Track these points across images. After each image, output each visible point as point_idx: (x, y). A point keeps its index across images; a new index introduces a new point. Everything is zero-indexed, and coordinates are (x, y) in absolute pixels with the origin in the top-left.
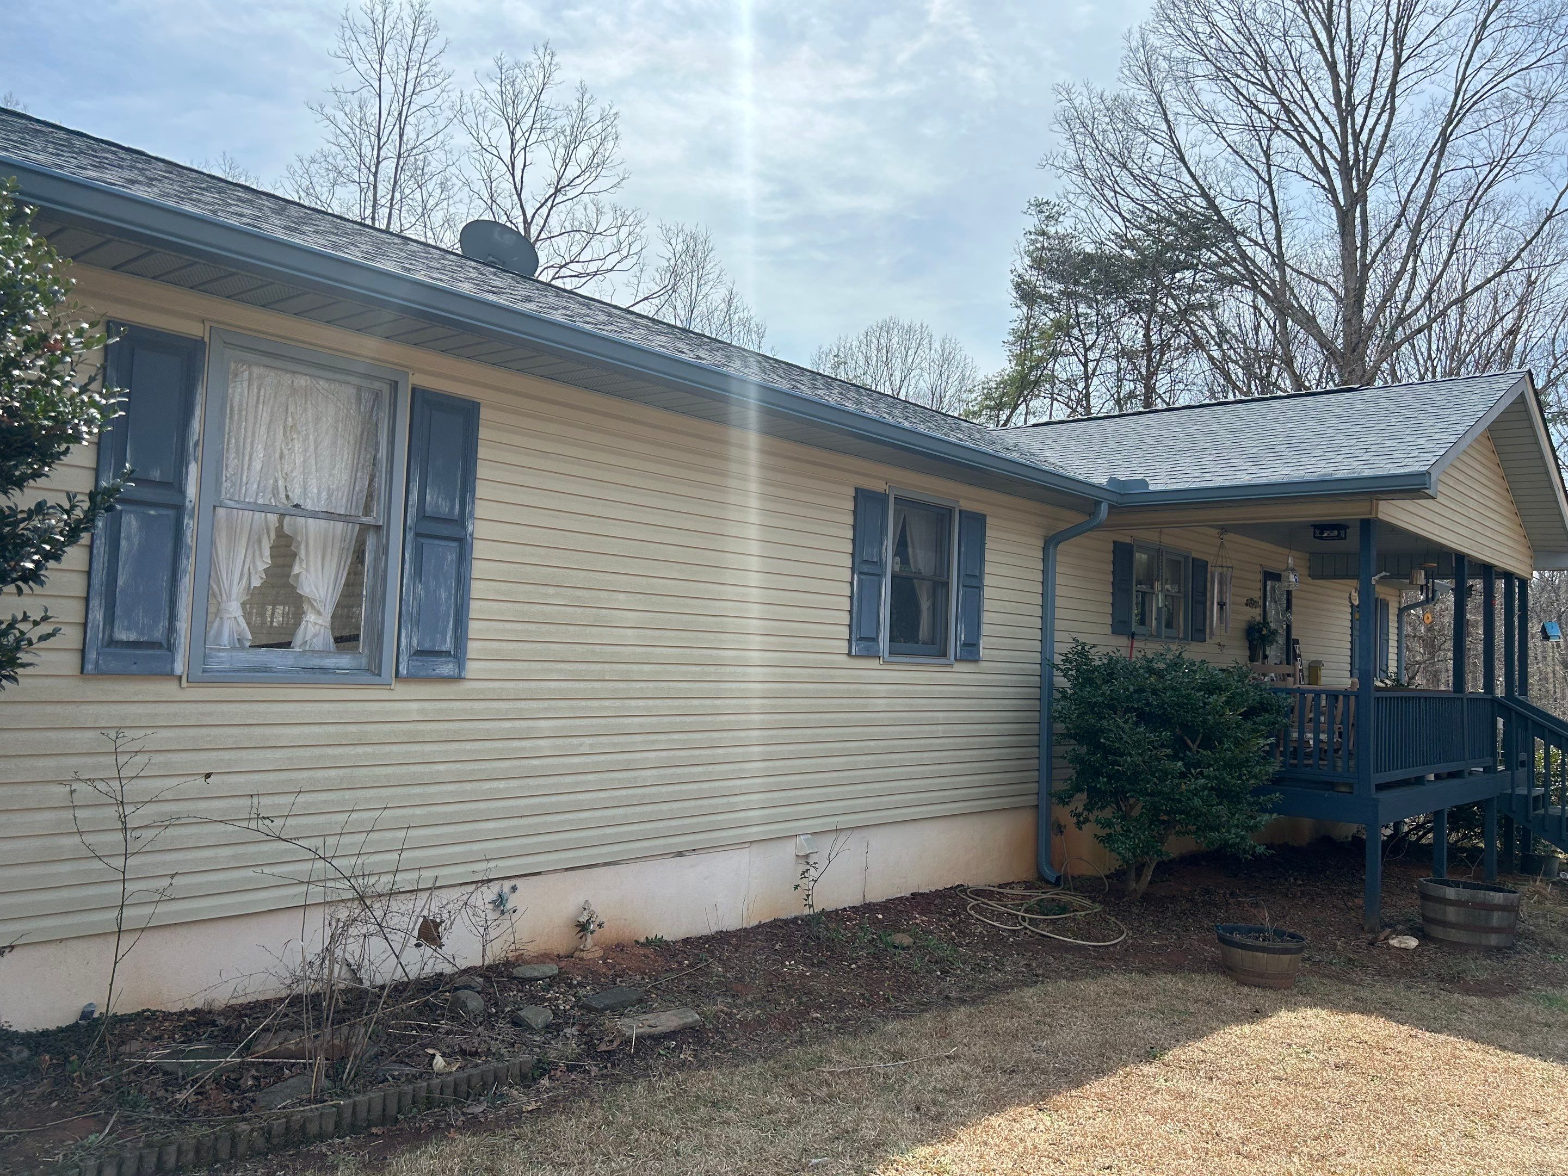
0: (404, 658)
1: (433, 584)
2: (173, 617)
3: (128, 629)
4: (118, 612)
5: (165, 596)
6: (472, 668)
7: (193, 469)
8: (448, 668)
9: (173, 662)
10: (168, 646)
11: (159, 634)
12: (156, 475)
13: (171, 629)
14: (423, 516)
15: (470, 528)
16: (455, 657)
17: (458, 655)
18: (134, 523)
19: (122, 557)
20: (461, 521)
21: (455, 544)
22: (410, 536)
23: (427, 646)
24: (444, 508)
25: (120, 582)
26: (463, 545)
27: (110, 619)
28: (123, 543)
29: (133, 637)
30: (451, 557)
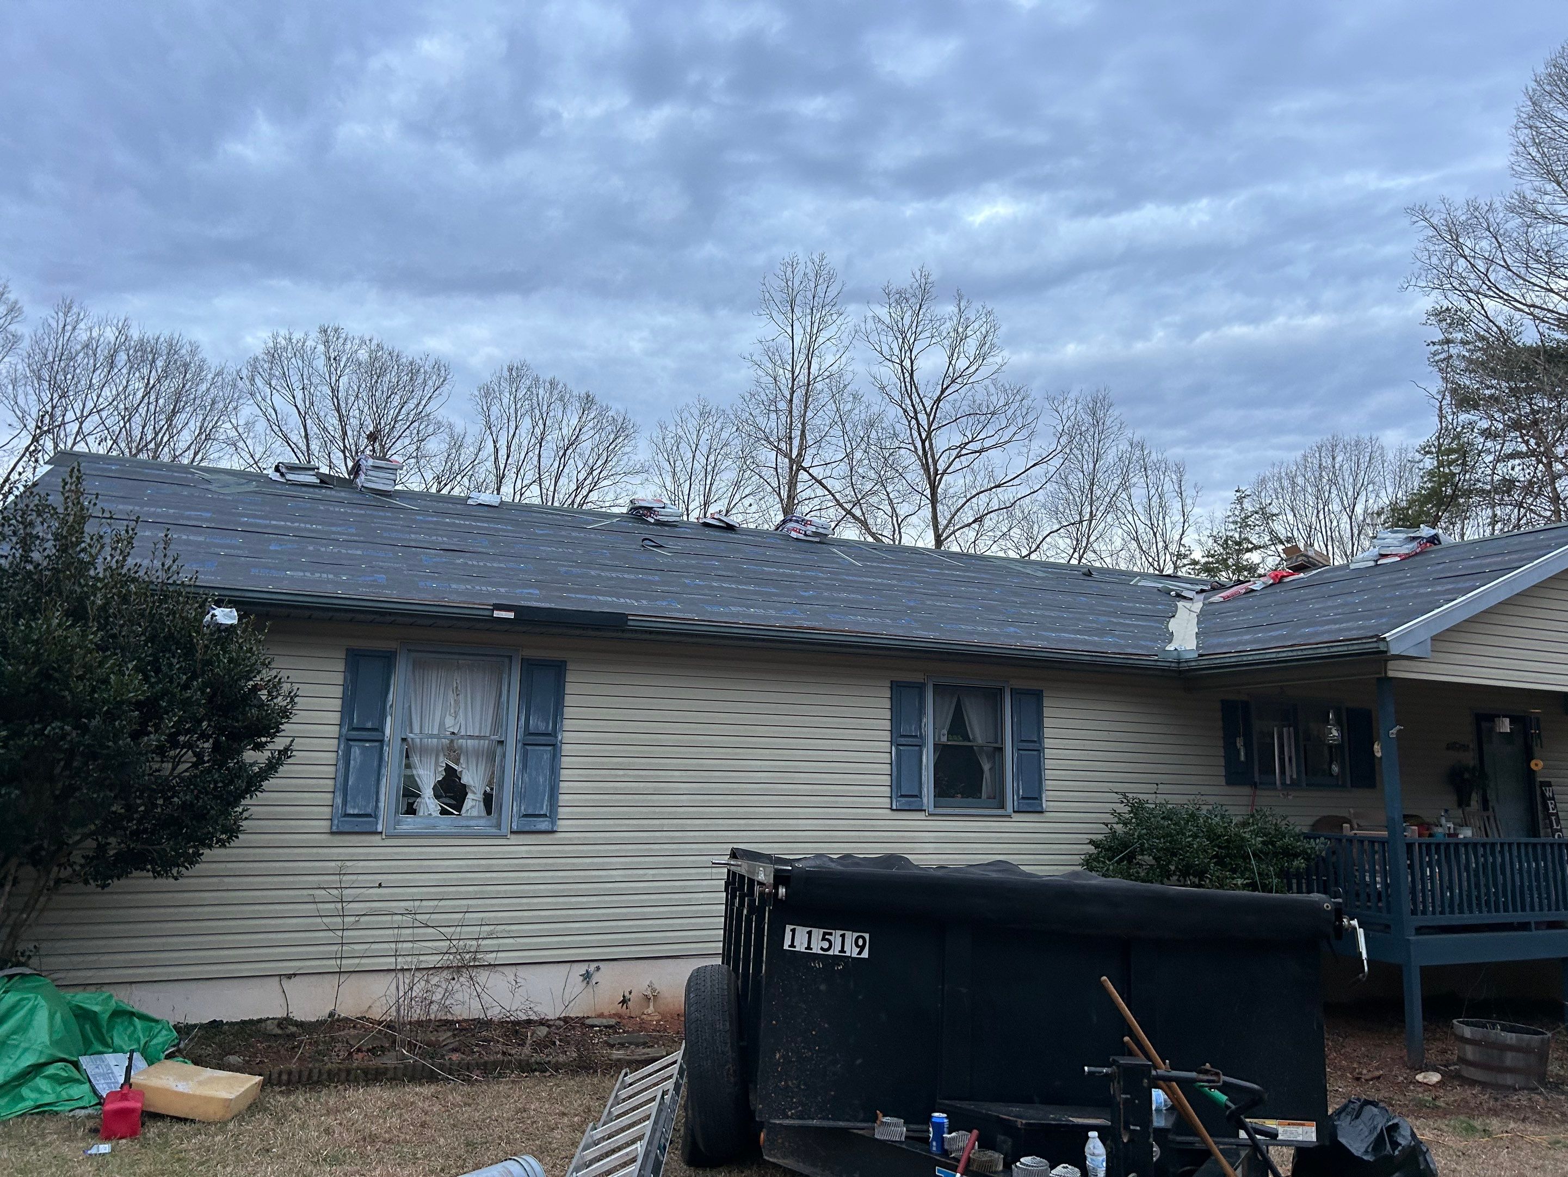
0: (515, 819)
1: (534, 773)
2: (377, 800)
3: (354, 807)
4: (349, 799)
5: (373, 789)
6: (562, 825)
7: (389, 719)
8: (544, 825)
9: (377, 824)
10: (374, 816)
11: (369, 810)
12: (369, 725)
13: (377, 807)
14: (527, 733)
15: (560, 738)
16: (550, 817)
17: (552, 816)
18: (358, 752)
19: (351, 770)
20: (554, 734)
21: (550, 748)
22: (520, 745)
23: (530, 812)
24: (542, 727)
25: (350, 783)
26: (555, 748)
27: (345, 803)
28: (352, 762)
29: (356, 812)
30: (547, 756)
